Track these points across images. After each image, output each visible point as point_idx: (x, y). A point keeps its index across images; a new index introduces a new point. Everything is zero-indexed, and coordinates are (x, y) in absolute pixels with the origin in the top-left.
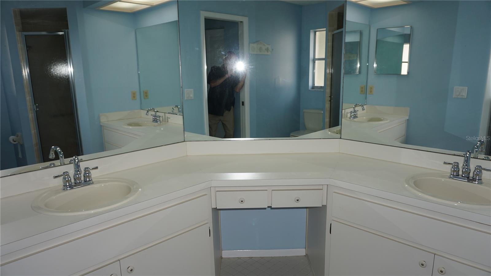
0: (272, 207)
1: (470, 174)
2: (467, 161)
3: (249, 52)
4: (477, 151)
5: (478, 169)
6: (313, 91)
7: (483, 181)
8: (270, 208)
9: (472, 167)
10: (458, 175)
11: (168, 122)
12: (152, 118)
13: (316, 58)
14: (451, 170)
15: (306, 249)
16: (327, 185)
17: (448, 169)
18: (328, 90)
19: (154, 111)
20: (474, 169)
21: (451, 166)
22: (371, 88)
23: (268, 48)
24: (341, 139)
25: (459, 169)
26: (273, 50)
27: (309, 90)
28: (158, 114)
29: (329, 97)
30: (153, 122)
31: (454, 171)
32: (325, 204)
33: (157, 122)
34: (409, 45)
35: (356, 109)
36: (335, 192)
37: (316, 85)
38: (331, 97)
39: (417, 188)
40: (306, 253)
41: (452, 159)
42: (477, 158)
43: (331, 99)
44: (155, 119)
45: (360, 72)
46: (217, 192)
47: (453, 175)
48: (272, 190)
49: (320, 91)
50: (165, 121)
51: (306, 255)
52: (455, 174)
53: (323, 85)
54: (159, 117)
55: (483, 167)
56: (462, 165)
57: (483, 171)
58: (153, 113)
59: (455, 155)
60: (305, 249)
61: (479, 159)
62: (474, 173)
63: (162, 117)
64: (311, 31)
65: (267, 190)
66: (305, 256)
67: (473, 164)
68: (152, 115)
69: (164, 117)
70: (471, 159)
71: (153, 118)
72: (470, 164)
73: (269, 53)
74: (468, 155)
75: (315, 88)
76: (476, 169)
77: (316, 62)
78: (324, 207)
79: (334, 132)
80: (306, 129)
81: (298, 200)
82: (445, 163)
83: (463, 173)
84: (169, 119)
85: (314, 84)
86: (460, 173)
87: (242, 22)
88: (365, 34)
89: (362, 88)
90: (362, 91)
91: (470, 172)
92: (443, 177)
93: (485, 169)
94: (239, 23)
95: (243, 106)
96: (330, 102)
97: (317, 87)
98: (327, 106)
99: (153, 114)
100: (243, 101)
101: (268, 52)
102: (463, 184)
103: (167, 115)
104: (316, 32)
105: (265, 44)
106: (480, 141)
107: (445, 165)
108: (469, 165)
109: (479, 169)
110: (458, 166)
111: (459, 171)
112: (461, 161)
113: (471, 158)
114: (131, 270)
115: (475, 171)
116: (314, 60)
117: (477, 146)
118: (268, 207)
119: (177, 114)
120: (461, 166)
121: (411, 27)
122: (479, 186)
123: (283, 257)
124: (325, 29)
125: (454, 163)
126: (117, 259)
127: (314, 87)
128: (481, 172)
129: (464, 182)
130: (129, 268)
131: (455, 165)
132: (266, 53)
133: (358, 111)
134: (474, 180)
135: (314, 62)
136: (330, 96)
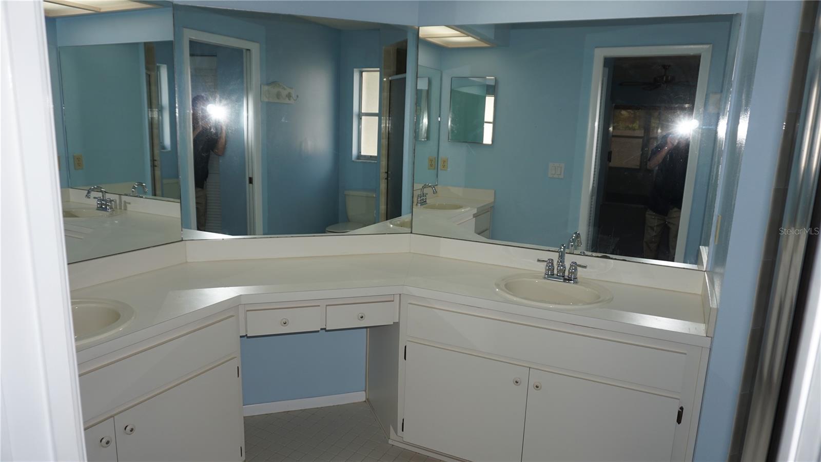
0: (327, 329)
1: (566, 272)
2: (562, 257)
3: (261, 99)
4: (572, 246)
5: (573, 266)
6: (358, 162)
7: (579, 280)
8: (324, 331)
9: (567, 265)
10: (553, 275)
11: (126, 209)
12: (96, 204)
13: (363, 112)
14: (546, 269)
15: (367, 391)
16: (400, 294)
17: (542, 267)
18: (384, 163)
19: (101, 191)
20: (569, 266)
21: (545, 263)
22: (444, 162)
23: (289, 93)
24: (411, 234)
25: (554, 267)
26: (298, 96)
27: (353, 161)
28: (108, 196)
29: (386, 173)
30: (97, 209)
31: (548, 270)
32: (397, 321)
33: (105, 209)
34: (493, 98)
35: (426, 191)
36: (409, 304)
37: (362, 154)
38: (387, 173)
39: (508, 291)
40: (366, 398)
41: (546, 256)
42: (573, 254)
43: (388, 176)
44: (102, 204)
45: (428, 138)
46: (248, 312)
47: (548, 275)
48: (327, 306)
49: (370, 162)
50: (121, 209)
51: (368, 401)
52: (550, 274)
53: (376, 154)
54: (111, 201)
55: (578, 263)
56: (557, 261)
57: (578, 268)
58: (100, 195)
59: (549, 251)
60: (364, 392)
61: (575, 254)
62: (569, 271)
63: (116, 202)
64: (355, 70)
65: (319, 306)
66: (365, 401)
67: (569, 259)
68: (95, 198)
69: (118, 202)
70: (566, 255)
71: (98, 204)
72: (565, 260)
73: (292, 101)
74: (562, 250)
75: (361, 158)
76: (571, 266)
77: (363, 118)
78: (396, 325)
79: (397, 225)
80: (349, 221)
81: (362, 317)
82: (539, 261)
83: (558, 272)
84: (128, 205)
85: (360, 152)
86: (555, 272)
87: (249, 50)
88: (436, 84)
89: (431, 161)
90: (431, 165)
91: (565, 270)
92: (537, 277)
93: (580, 266)
94: (244, 51)
95: (251, 185)
96: (386, 181)
97: (365, 156)
98: (383, 186)
99: (97, 197)
100: (251, 176)
101: (289, 99)
102: (559, 285)
103: (124, 198)
104: (362, 72)
105: (286, 87)
106: (576, 233)
107: (539, 263)
108: (564, 262)
109: (575, 265)
110: (552, 264)
111: (553, 269)
112: (555, 257)
113: (567, 253)
114: (132, 430)
115: (570, 269)
116: (360, 116)
117: (573, 239)
118: (322, 329)
119: (142, 197)
120: (555, 263)
121: (496, 78)
122: (575, 285)
123: (334, 406)
124: (379, 69)
125: (549, 259)
126: (108, 415)
127: (359, 156)
128: (576, 269)
129: (558, 282)
130: (128, 428)
131: (549, 263)
132: (287, 101)
133: (427, 194)
134: (570, 280)
135: (360, 119)
136: (387, 171)
